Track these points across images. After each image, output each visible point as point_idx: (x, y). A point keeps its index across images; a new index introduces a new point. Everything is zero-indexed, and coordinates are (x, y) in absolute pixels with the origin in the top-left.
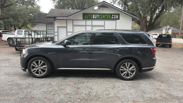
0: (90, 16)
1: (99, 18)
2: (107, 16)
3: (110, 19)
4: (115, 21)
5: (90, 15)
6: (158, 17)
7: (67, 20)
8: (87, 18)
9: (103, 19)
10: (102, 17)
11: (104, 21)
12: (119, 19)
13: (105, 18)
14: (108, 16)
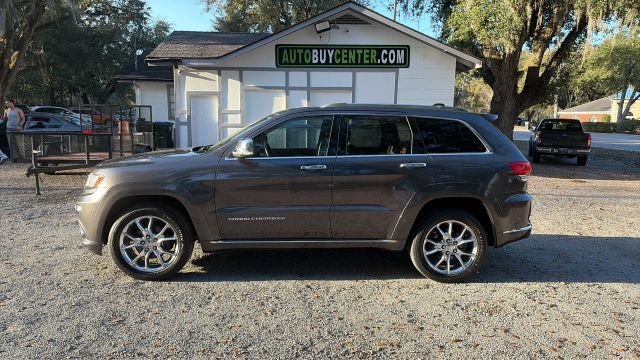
4: (394, 75)
9: (348, 64)
11: (351, 74)
13: (357, 63)
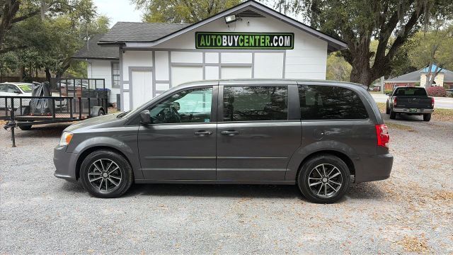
0: (216, 40)
1: (238, 45)
2: (259, 40)
3: (268, 46)
4: (283, 54)
5: (214, 37)
6: (400, 41)
7: (153, 50)
8: (208, 44)
10: (248, 42)
11: (251, 54)
12: (291, 46)
14: (262, 41)
